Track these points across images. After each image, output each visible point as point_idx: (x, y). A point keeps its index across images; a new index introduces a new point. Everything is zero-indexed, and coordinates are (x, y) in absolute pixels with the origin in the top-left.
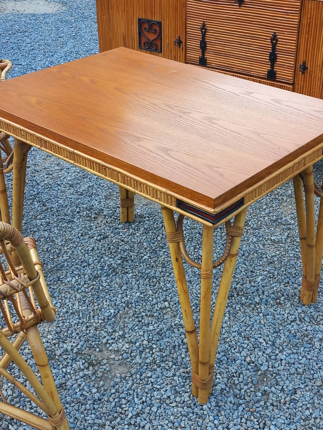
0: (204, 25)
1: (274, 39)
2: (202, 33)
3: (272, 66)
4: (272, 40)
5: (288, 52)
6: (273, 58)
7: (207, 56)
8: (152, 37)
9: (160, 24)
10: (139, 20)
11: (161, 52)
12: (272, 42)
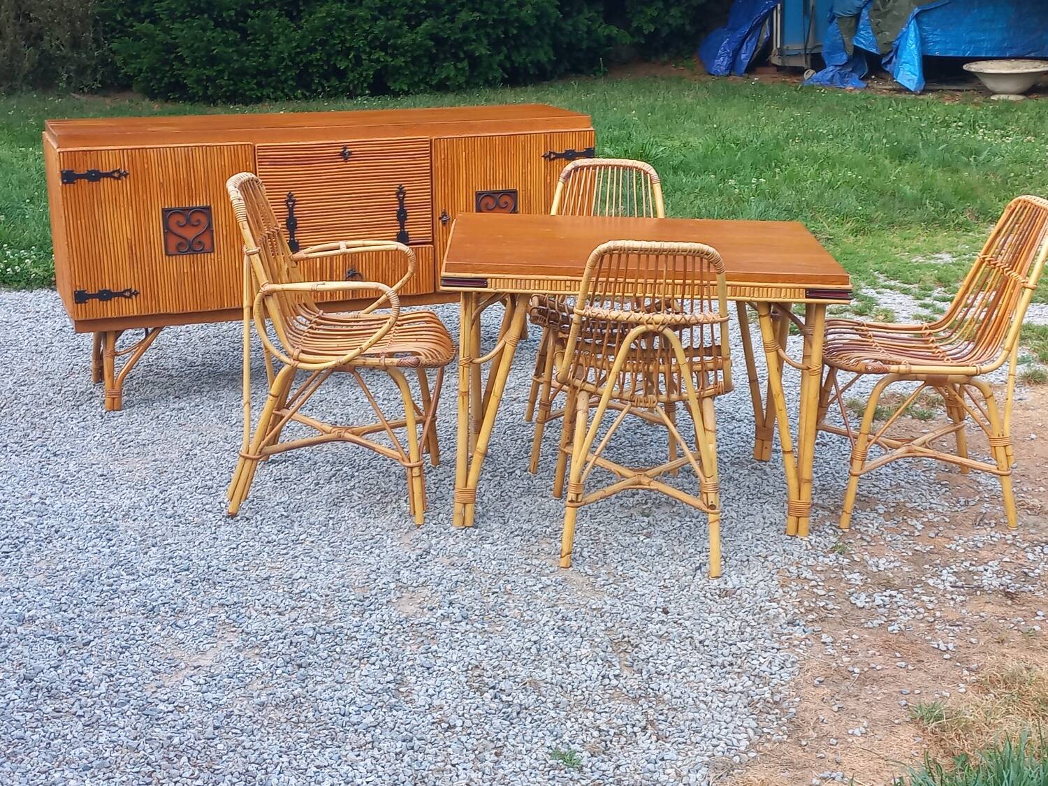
0: (290, 196)
1: (401, 192)
2: (288, 207)
3: (402, 226)
4: (398, 194)
5: (421, 205)
6: (402, 216)
7: (298, 237)
8: (190, 234)
9: (206, 210)
10: (165, 211)
11: (213, 251)
12: (398, 197)
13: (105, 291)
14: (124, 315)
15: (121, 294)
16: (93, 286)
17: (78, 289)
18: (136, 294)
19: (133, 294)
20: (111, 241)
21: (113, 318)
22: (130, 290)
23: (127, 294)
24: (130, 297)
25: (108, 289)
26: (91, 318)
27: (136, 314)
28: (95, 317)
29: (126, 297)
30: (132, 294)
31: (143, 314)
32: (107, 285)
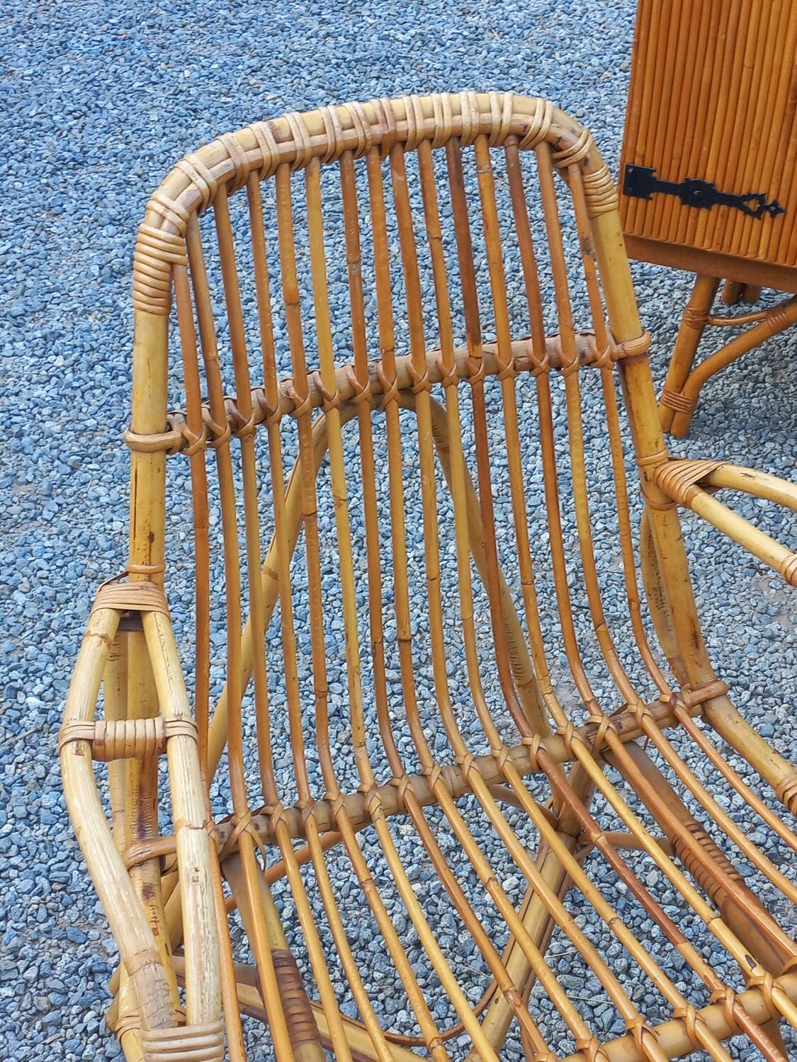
13: (700, 185)
14: (733, 253)
15: (736, 202)
16: (675, 163)
17: (638, 163)
18: (776, 210)
19: (768, 208)
20: (747, 63)
21: (704, 253)
22: (761, 198)
23: (753, 205)
24: (757, 214)
25: (709, 180)
26: (653, 238)
27: (761, 257)
28: (662, 238)
29: (747, 211)
30: (763, 208)
31: (779, 262)
32: (709, 172)
